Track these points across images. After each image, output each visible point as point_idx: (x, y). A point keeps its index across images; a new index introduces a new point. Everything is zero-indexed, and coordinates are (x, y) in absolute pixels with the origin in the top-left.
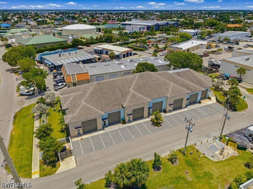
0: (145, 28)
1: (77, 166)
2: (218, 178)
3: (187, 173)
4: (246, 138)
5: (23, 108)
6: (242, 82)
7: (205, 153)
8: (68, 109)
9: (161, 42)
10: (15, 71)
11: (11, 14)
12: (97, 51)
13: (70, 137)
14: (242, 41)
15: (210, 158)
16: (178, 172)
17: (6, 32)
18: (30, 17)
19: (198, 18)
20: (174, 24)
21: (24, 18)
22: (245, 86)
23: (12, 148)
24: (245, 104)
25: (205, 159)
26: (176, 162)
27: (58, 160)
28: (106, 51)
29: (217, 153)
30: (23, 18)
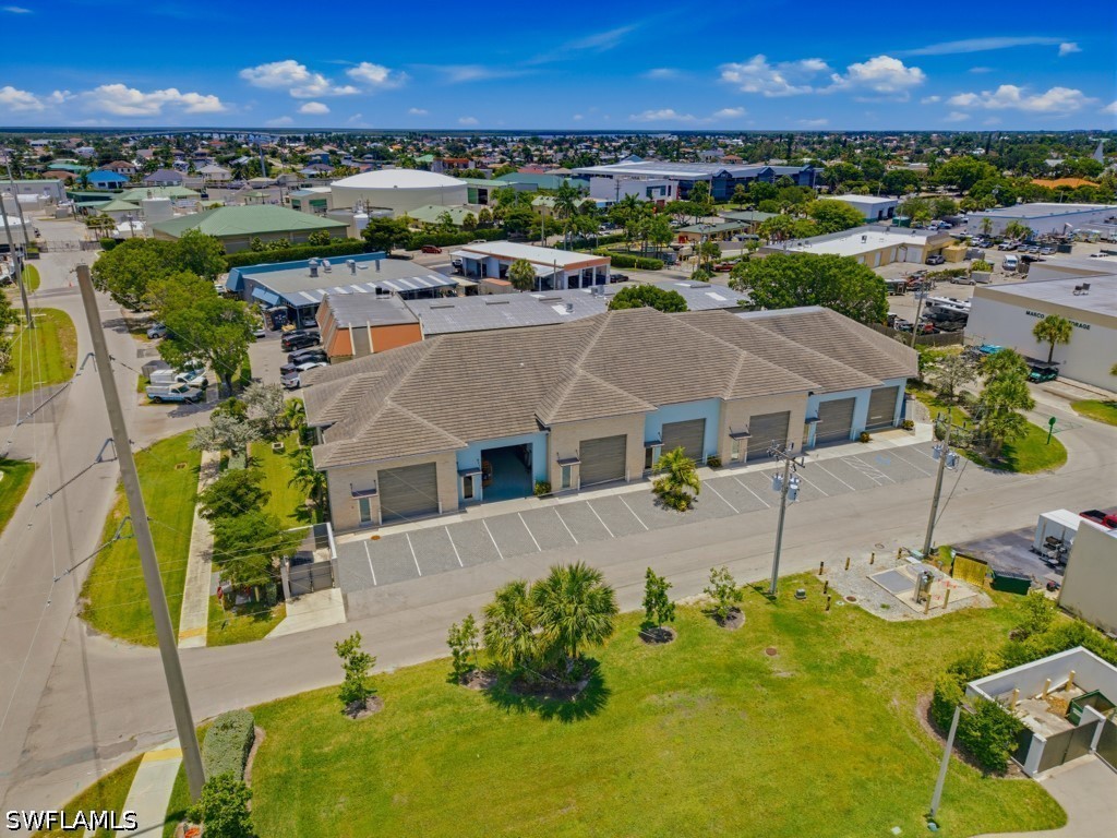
0: (670, 187)
1: (349, 621)
2: (894, 672)
3: (772, 652)
4: (1038, 557)
5: (161, 441)
6: (1059, 378)
7: (858, 597)
8: (329, 426)
9: (735, 239)
10: (134, 328)
11: (132, 143)
12: (465, 267)
13: (328, 525)
14: (1087, 241)
15: (873, 612)
16: (739, 651)
17: (107, 198)
18: (206, 151)
19: (906, 158)
20: (795, 176)
21: (180, 155)
22: (1070, 392)
23: (111, 558)
24: (1056, 449)
25: (854, 614)
26: (735, 621)
27: (280, 597)
28: (501, 266)
29: (907, 595)
30: (176, 155)
